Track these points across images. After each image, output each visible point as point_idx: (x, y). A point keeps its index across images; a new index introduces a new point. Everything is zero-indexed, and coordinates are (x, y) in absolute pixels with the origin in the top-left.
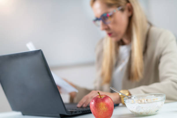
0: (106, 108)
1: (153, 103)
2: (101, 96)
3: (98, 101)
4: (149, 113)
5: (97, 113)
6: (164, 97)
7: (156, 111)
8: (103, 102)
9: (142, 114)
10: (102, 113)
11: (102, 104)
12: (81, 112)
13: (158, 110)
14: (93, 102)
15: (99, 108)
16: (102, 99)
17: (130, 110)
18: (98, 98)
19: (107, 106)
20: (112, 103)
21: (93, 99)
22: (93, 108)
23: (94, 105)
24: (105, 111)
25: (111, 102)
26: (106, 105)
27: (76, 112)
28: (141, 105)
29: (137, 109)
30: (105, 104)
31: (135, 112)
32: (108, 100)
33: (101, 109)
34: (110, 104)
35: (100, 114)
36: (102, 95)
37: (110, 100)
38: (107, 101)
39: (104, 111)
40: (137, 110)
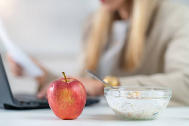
0: (72, 99)
1: (151, 100)
2: (67, 80)
3: (60, 86)
4: (142, 117)
5: (56, 106)
6: (170, 93)
7: (154, 114)
8: (68, 88)
9: (130, 116)
10: (65, 106)
11: (66, 91)
12: (37, 105)
13: (157, 113)
14: (52, 87)
15: (59, 98)
16: (67, 84)
17: (113, 108)
18: (62, 81)
19: (75, 96)
20: (84, 93)
21: (54, 83)
22: (52, 97)
23: (53, 92)
24: (70, 104)
25: (83, 90)
26: (72, 94)
27: (29, 103)
28: (129, 101)
29: (122, 107)
30: (71, 92)
31: (120, 112)
32: (77, 87)
33: (63, 100)
34: (80, 95)
35: (61, 108)
36: (69, 79)
37: (81, 87)
38: (75, 89)
39: (68, 103)
40: (123, 109)
